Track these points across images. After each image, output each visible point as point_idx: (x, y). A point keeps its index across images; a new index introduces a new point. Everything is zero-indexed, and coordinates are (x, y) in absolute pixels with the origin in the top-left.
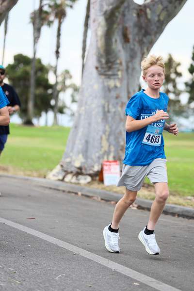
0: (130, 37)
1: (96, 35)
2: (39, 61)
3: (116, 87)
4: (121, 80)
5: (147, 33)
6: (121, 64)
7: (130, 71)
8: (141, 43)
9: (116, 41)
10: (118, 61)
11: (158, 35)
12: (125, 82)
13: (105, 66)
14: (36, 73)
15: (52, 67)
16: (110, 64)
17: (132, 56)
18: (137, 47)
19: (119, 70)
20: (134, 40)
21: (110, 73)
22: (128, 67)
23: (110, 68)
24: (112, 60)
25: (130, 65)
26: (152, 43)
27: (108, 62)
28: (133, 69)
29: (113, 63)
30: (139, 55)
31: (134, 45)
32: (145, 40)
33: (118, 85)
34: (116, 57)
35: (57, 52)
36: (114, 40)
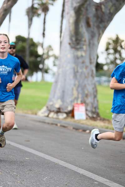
0: (91, 23)
1: (69, 23)
2: (32, 40)
3: (82, 56)
4: (85, 51)
5: (102, 21)
6: (85, 41)
7: (91, 45)
8: (98, 27)
9: (82, 26)
10: (83, 39)
11: (109, 22)
12: (88, 53)
13: (74, 42)
14: (30, 47)
15: (40, 43)
16: (78, 41)
17: (93, 36)
18: (96, 30)
19: (84, 45)
20: (94, 25)
21: (78, 47)
22: (90, 43)
23: (78, 44)
24: (79, 38)
25: (91, 42)
26: (105, 28)
27: (77, 40)
28: (94, 44)
29: (80, 40)
30: (97, 35)
31: (94, 29)
32: (101, 26)
33: (84, 54)
34: (82, 37)
35: (44, 34)
36: (80, 26)
